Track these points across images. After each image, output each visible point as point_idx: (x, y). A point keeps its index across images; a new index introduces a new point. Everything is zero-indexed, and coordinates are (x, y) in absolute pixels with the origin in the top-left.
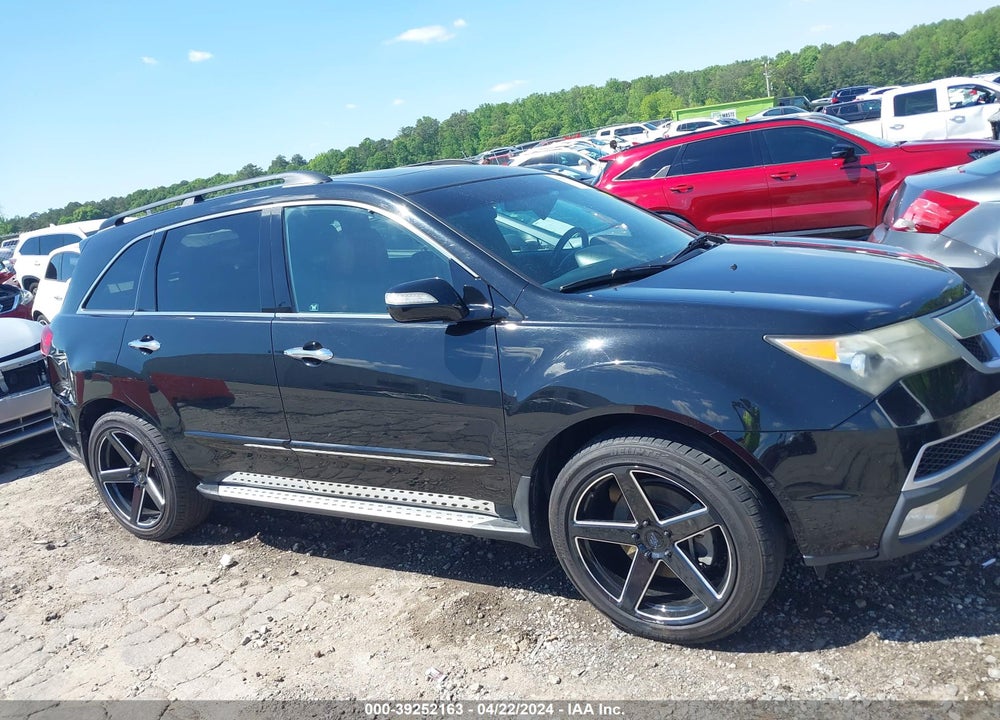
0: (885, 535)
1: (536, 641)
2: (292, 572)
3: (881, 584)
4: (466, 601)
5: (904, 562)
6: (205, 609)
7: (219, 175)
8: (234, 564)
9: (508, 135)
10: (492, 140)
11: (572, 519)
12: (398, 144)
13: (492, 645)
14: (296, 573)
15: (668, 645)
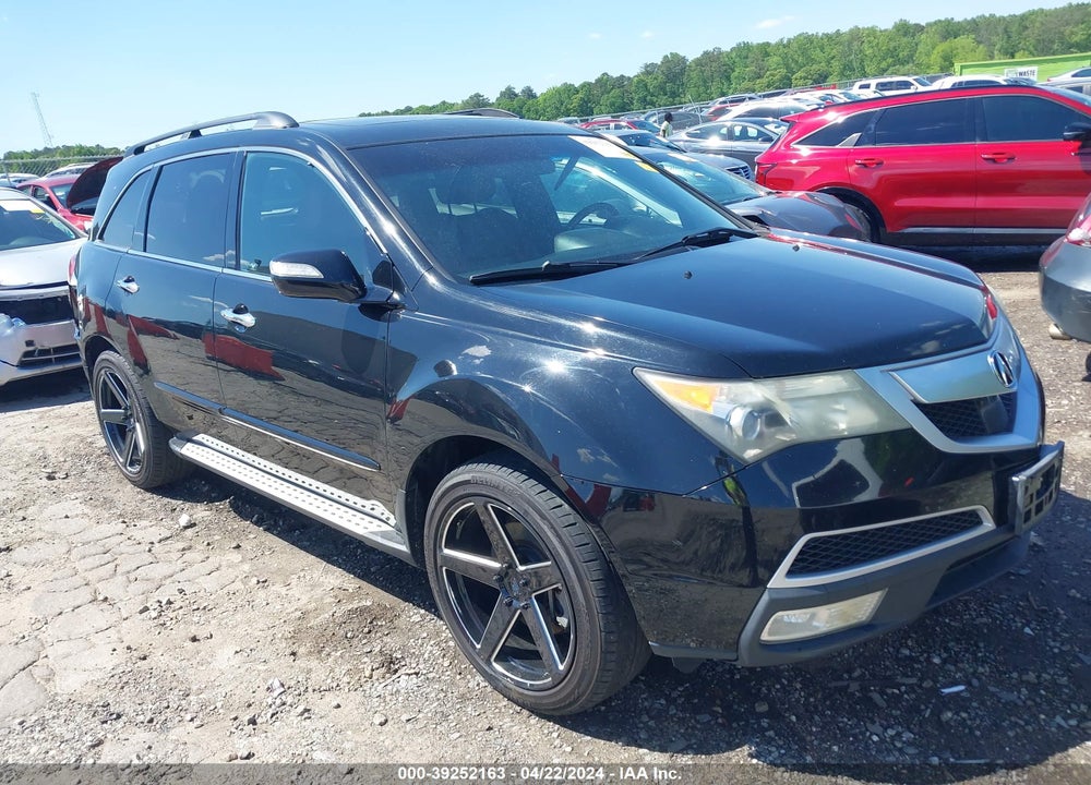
0: (743, 636)
1: (396, 671)
2: (234, 545)
3: (805, 687)
4: (362, 611)
5: (768, 674)
6: (134, 567)
7: (444, 103)
8: (191, 525)
9: (765, 80)
10: (746, 84)
11: (440, 547)
12: (638, 82)
13: (346, 667)
14: (238, 547)
15: (518, 708)
